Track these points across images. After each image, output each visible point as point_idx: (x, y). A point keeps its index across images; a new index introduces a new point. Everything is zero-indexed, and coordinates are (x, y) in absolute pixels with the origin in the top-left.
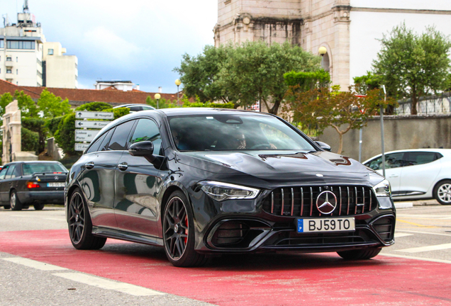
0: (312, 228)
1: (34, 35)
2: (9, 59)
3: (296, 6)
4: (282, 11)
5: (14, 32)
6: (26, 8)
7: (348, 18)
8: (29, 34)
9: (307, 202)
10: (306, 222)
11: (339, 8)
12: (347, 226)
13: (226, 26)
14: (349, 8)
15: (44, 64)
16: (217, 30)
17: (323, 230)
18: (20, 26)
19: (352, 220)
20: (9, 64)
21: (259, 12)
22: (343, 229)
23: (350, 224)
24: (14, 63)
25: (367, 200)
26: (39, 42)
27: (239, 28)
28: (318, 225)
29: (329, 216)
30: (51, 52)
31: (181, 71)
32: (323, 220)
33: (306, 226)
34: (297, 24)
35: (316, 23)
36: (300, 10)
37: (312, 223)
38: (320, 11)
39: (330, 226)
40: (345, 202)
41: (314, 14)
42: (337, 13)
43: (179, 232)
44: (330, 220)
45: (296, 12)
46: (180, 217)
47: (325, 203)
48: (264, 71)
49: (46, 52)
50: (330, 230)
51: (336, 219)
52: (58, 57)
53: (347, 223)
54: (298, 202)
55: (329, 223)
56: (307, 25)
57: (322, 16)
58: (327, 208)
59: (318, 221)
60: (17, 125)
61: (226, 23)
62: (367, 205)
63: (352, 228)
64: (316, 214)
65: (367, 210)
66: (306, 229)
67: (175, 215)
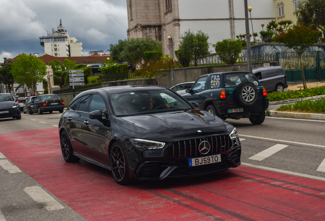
0: (197, 163)
1: (65, 35)
2: (55, 45)
3: (159, 20)
4: (153, 23)
5: (56, 35)
6: (61, 25)
7: (179, 24)
8: (62, 35)
9: (194, 148)
10: (193, 160)
11: (175, 20)
12: (216, 160)
13: (132, 30)
14: (179, 20)
15: (69, 46)
16: (128, 31)
17: (203, 164)
18: (59, 32)
19: (219, 156)
20: (55, 47)
21: (144, 23)
22: (214, 162)
23: (218, 158)
24: (58, 47)
25: (227, 143)
26: (67, 38)
27: (136, 30)
28: (200, 161)
29: (206, 155)
30: (72, 41)
31: (110, 51)
32: (203, 158)
33: (193, 162)
34: (160, 27)
35: (167, 26)
36: (160, 21)
37: (197, 161)
38: (168, 21)
39: (207, 161)
40: (215, 145)
41: (166, 22)
42: (174, 22)
43: (119, 165)
44: (207, 157)
45: (159, 22)
46: (120, 156)
47: (204, 148)
48: (139, 51)
49: (69, 41)
50: (207, 163)
51: (210, 157)
52: (74, 43)
53: (216, 158)
54: (188, 149)
55: (206, 159)
56: (163, 27)
57: (169, 23)
58: (205, 151)
59: (200, 159)
60: (52, 75)
61: (131, 28)
62: (227, 146)
63: (220, 160)
64: (199, 155)
65: (227, 148)
66: (194, 164)
67: (117, 155)
